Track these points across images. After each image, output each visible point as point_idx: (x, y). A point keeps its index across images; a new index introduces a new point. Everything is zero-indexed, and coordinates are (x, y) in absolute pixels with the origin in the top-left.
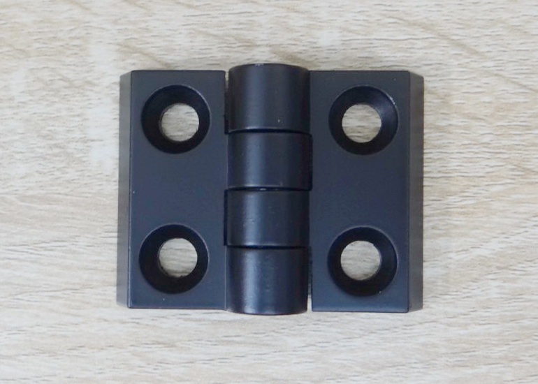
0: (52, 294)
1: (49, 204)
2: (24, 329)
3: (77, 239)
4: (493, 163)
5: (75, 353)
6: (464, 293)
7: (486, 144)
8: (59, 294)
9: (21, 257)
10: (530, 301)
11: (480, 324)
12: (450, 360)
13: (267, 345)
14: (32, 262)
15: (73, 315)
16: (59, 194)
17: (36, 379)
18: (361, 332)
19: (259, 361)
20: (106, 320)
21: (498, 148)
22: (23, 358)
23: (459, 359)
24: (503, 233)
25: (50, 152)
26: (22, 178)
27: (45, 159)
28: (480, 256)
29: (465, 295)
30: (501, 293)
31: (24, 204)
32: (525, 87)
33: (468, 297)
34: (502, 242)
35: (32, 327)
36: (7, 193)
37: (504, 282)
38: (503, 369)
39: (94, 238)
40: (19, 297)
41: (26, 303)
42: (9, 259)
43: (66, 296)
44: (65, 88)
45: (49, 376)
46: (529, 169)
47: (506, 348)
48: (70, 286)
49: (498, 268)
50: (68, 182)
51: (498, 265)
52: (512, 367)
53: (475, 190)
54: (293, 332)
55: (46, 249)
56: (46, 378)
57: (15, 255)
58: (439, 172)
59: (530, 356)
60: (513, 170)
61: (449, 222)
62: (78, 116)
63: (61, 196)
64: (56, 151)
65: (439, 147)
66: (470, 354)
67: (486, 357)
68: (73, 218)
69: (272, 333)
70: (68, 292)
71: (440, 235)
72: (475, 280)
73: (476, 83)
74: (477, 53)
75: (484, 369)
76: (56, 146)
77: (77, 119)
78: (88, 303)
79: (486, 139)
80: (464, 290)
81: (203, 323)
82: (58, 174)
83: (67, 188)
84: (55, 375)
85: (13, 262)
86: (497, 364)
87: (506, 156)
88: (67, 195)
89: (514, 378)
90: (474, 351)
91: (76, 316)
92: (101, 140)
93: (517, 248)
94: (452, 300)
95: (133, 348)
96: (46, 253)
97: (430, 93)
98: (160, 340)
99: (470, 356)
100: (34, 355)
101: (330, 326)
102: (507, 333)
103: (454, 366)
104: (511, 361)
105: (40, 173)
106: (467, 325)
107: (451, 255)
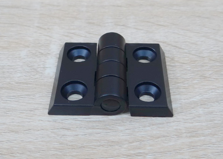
0: (21, 112)
1: (27, 85)
2: (7, 123)
3: (35, 95)
4: (192, 75)
5: (27, 132)
6: (189, 112)
7: (189, 70)
8: (24, 112)
9: (12, 100)
10: (216, 115)
11: (198, 122)
12: (188, 135)
13: (110, 129)
14: (16, 102)
15: (28, 119)
17: (7, 142)
18: (149, 125)
19: (106, 135)
20: (42, 121)
21: (194, 71)
22: (3, 134)
23: (191, 134)
24: (201, 94)
25: (31, 70)
26: (18, 77)
27: (28, 72)
28: (193, 101)
29: (190, 113)
30: (204, 112)
31: (17, 84)
32: (199, 56)
33: (191, 113)
34: (201, 97)
35: (10, 123)
36: (11, 81)
37: (205, 109)
38: (211, 138)
39: (42, 95)
40: (7, 113)
41: (9, 115)
42: (6, 101)
43: (27, 112)
44: (40, 55)
45: (13, 140)
46: (206, 77)
47: (210, 130)
48: (30, 109)
49: (201, 104)
50: (36, 78)
51: (201, 103)
52: (214, 137)
53: (188, 82)
54: (121, 125)
55: (22, 98)
56: (11, 141)
57: (10, 99)
58: (174, 77)
59: (221, 133)
60: (200, 77)
61: (180, 91)
62: (43, 61)
63: (32, 82)
65: (172, 70)
66: (196, 132)
67: (203, 134)
68: (35, 89)
69: (112, 125)
71: (177, 95)
72: (193, 108)
73: (182, 55)
74: (181, 48)
75: (203, 138)
76: (33, 69)
77: (43, 62)
78: (36, 115)
79: (189, 69)
80: (189, 111)
81: (83, 121)
82: (32, 76)
83: (35, 80)
84: (16, 140)
85: (8, 102)
86: (208, 136)
87: (197, 73)
88: (34, 82)
89: (216, 141)
90: (197, 132)
91: (30, 119)
92: (50, 68)
93: (207, 98)
94: (185, 114)
95: (52, 130)
96: (22, 99)
97: (167, 57)
98: (64, 127)
99: (196, 133)
100: (8, 133)
101: (136, 123)
102: (209, 125)
103: (190, 137)
104: (214, 135)
105: (25, 76)
106: (192, 122)
107: (182, 100)
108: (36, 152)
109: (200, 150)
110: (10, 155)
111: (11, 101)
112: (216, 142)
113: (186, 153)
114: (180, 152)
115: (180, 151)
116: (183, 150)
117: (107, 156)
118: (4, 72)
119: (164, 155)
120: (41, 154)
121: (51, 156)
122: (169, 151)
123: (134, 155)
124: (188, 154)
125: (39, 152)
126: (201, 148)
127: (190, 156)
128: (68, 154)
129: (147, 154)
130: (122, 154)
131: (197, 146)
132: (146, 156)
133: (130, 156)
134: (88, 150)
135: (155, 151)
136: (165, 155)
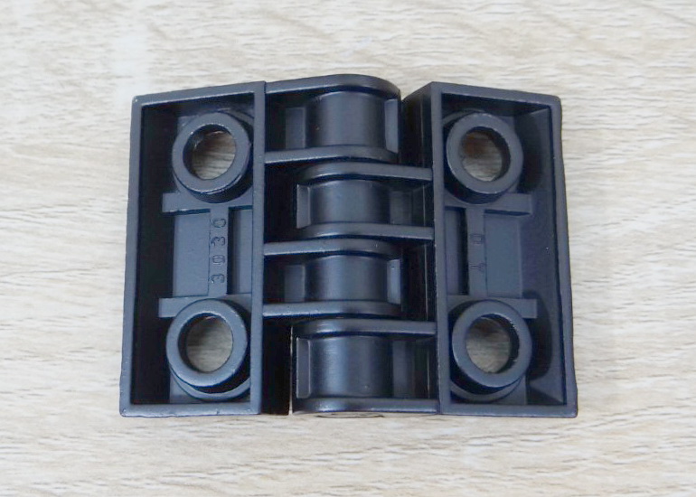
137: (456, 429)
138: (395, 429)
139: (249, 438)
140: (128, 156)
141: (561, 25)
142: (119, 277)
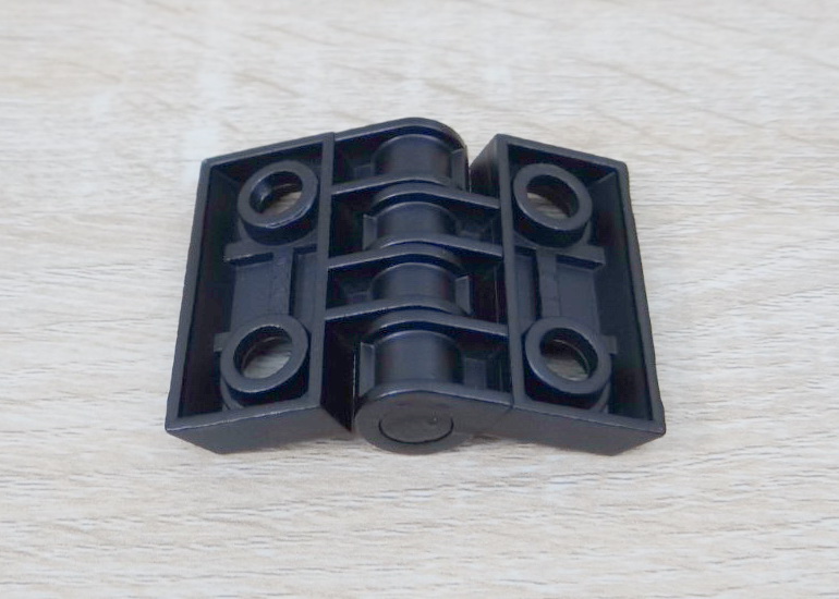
0: (101, 324)
1: (118, 224)
2: (54, 366)
3: (150, 262)
4: (715, 192)
5: (124, 397)
6: (700, 330)
7: (704, 174)
8: (113, 324)
9: (66, 281)
10: (794, 341)
11: (727, 368)
12: (691, 412)
14: (80, 287)
15: (129, 350)
16: (133, 213)
17: (57, 431)
21: (720, 178)
22: (42, 403)
23: (704, 410)
24: (742, 265)
25: (129, 171)
26: (86, 196)
27: (120, 178)
28: (715, 289)
29: (702, 333)
30: (752, 332)
31: (82, 223)
32: (743, 122)
33: (705, 335)
34: (743, 274)
35: (64, 364)
36: (61, 212)
37: (754, 318)
38: (771, 424)
40: (53, 327)
41: (61, 335)
42: (48, 283)
43: (123, 327)
44: (160, 110)
45: (78, 427)
46: (762, 200)
47: (769, 397)
48: (132, 316)
49: (742, 302)
50: (149, 202)
51: (741, 299)
52: (783, 421)
53: (697, 219)
55: (103, 273)
56: (72, 430)
57: (58, 279)
58: (647, 200)
59: (808, 408)
60: (742, 200)
61: (667, 251)
62: (174, 137)
63: (135, 216)
64: (138, 170)
65: (643, 175)
66: (720, 404)
67: (744, 408)
68: (148, 240)
70: (126, 322)
71: (658, 266)
72: (712, 316)
73: (681, 117)
74: (677, 90)
75: (742, 424)
76: (139, 165)
77: (172, 140)
78: (153, 336)
79: (703, 169)
80: (699, 327)
82: (135, 193)
83: (146, 207)
84: (87, 427)
85: (53, 287)
86: (760, 417)
88: (143, 214)
89: (787, 436)
90: (724, 401)
91: (134, 351)
93: (765, 281)
94: (683, 339)
96: (103, 277)
99: (720, 407)
100: (60, 399)
102: (768, 379)
103: (698, 419)
104: (781, 414)
105: (111, 192)
106: (709, 368)
107: (673, 287)
108: (163, 469)
109: (732, 465)
110: (71, 480)
111: (62, 284)
112: (788, 439)
113: (683, 476)
114: (661, 474)
115: (661, 468)
116: (675, 467)
117: (410, 487)
118: (32, 176)
119: (606, 483)
120: (177, 475)
121: (214, 483)
122: (625, 469)
123: (500, 483)
124: (688, 479)
125: (170, 470)
126: (736, 458)
127: (698, 488)
128: (271, 477)
129: (546, 479)
130: (461, 479)
131: (722, 453)
132: (542, 485)
133: (489, 486)
134: (340, 465)
135: (574, 470)
136: (610, 484)
137: (535, 467)
138: (468, 467)
139: (306, 475)
140: (191, 224)
141: (625, 124)
142: (174, 326)
